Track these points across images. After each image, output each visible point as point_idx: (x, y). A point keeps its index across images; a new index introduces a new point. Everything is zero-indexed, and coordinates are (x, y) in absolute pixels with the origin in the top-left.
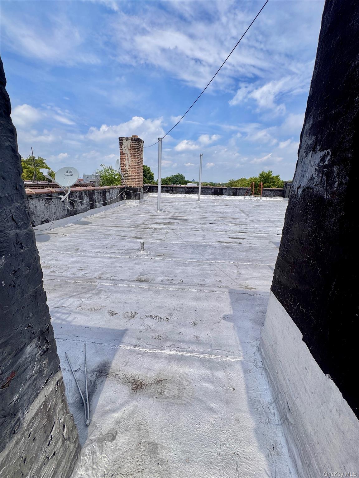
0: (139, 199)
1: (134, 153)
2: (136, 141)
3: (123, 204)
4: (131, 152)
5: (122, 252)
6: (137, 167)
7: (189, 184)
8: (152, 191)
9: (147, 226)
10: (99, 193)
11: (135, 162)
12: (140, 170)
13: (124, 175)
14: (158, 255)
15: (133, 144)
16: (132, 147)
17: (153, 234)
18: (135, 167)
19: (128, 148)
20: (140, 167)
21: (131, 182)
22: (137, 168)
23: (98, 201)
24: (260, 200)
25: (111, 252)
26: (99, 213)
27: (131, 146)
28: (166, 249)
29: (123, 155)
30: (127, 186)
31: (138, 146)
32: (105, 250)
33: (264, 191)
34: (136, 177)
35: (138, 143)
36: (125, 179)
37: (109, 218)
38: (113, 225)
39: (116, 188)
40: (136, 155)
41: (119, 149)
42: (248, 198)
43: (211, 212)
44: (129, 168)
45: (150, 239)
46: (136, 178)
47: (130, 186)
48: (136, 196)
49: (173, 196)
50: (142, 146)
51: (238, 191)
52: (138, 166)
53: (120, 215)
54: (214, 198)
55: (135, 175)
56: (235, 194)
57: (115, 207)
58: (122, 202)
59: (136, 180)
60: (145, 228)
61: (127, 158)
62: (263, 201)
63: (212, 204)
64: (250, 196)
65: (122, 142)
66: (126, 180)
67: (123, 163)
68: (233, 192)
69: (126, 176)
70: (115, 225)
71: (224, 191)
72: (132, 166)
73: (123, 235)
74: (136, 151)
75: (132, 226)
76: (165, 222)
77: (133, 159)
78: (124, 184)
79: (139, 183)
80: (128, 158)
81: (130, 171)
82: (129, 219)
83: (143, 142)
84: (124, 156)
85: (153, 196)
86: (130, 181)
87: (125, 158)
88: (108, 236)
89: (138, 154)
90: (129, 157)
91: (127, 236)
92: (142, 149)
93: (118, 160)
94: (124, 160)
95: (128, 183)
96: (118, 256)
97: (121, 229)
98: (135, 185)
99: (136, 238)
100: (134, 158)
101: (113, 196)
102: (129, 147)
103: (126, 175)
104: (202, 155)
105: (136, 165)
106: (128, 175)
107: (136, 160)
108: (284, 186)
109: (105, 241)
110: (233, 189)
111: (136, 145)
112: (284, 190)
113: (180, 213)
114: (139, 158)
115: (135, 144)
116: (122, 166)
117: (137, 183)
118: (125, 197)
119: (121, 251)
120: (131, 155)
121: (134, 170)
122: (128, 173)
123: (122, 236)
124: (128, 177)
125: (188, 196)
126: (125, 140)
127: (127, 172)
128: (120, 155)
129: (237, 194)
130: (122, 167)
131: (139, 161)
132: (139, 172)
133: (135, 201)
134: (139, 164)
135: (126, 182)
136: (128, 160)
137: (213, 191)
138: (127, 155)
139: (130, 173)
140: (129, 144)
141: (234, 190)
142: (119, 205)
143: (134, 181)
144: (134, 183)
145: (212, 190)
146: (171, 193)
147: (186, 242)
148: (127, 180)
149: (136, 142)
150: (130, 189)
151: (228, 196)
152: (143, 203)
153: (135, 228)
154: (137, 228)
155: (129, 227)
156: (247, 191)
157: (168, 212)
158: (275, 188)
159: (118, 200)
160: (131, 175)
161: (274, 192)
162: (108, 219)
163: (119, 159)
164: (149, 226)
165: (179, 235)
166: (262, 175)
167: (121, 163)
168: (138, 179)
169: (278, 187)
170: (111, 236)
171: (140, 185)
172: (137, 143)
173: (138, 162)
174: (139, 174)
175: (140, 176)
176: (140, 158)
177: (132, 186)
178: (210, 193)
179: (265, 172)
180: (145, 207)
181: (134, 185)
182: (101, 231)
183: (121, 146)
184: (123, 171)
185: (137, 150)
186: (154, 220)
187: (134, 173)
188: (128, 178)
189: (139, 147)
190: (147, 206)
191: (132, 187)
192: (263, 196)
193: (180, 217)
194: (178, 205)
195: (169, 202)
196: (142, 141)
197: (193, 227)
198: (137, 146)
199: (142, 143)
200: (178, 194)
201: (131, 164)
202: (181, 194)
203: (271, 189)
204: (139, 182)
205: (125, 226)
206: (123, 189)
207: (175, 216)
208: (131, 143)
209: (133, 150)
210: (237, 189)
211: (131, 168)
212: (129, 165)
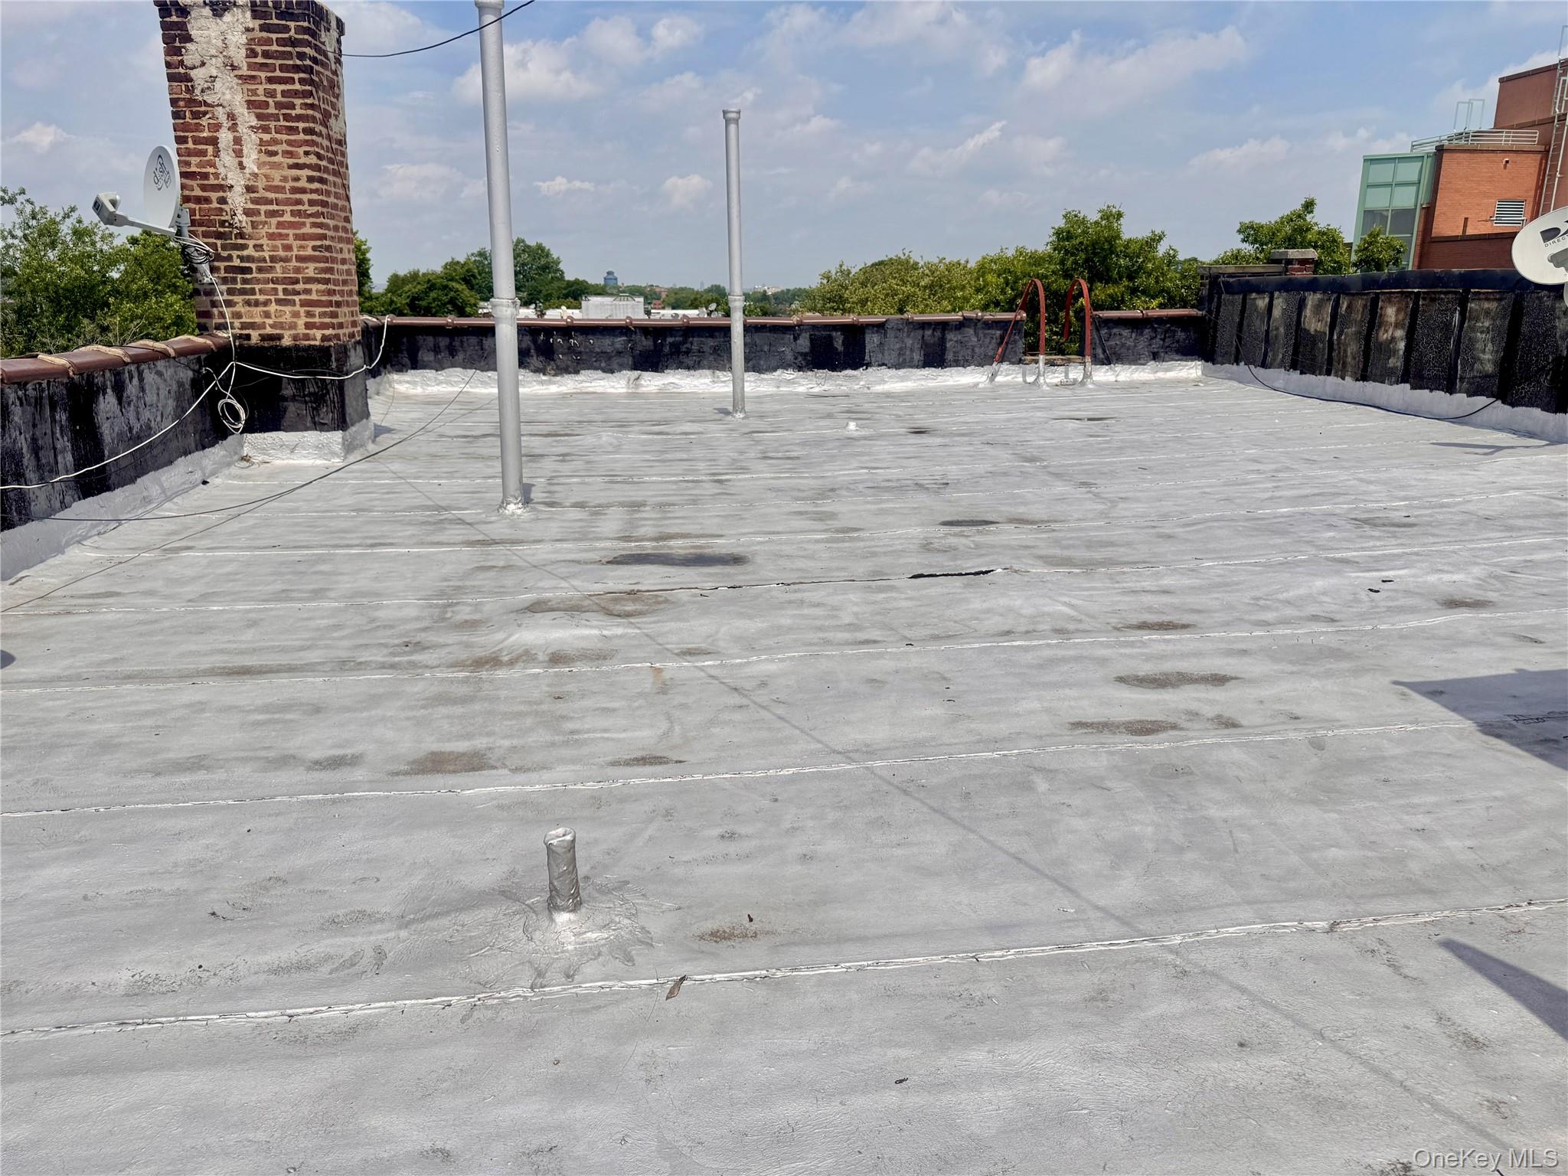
0: (342, 424)
1: (279, 106)
2: (292, 17)
3: (229, 465)
4: (254, 92)
5: (380, 953)
6: (312, 203)
7: (595, 300)
8: (406, 361)
9: (481, 640)
10: (38, 401)
11: (291, 167)
12: (331, 223)
13: (219, 258)
14: (717, 936)
15: (269, 42)
16: (260, 60)
17: (561, 708)
18: (299, 202)
19: (234, 68)
20: (332, 200)
21: (273, 308)
22: (314, 209)
23: (39, 467)
24: (1082, 383)
25: (276, 971)
26: (51, 561)
27: (252, 53)
28: (732, 848)
29: (196, 115)
30: (248, 337)
31: (307, 50)
32: (207, 952)
33: (1098, 330)
34: (311, 270)
35: (306, 31)
36: (224, 287)
37: (150, 593)
38: (206, 663)
39: (165, 355)
40: (299, 118)
41: (164, 71)
42: (1009, 375)
43: (861, 487)
44: (247, 213)
45: (562, 761)
46: (308, 280)
47: (264, 338)
48: (318, 400)
49: (554, 389)
50: (331, 55)
51: (952, 337)
52: (315, 196)
53: (231, 561)
54: (817, 390)
55: (299, 259)
56: (935, 358)
57: (169, 499)
58: (217, 453)
59: (308, 292)
60: (479, 663)
61: (230, 136)
62: (1101, 386)
63: (827, 429)
64: (1020, 361)
65: (182, 26)
66: (230, 292)
67: (205, 176)
68: (925, 345)
69: (227, 269)
70: (218, 661)
71: (872, 340)
72: (271, 195)
73: (317, 754)
74: (297, 86)
75: (365, 656)
76: (598, 588)
77: (275, 142)
78: (219, 327)
79: (334, 315)
80: (238, 141)
81: (263, 231)
82: (318, 594)
83: (340, 25)
84: (204, 121)
85: (419, 390)
86: (266, 303)
87: (214, 141)
88: (186, 779)
89: (312, 106)
90: (243, 129)
91: (354, 761)
92: (335, 73)
93: (160, 154)
94: (204, 153)
95: (255, 315)
96: (360, 1011)
97: (282, 688)
98: (308, 326)
99: (436, 764)
100: (285, 137)
101: (146, 415)
102: (240, 56)
103: (230, 258)
104: (736, 121)
105: (303, 183)
106: (249, 259)
107: (301, 150)
108: (1205, 292)
109: (179, 835)
110: (924, 325)
111: (293, 43)
112: (1203, 318)
113: (661, 505)
114: (320, 135)
115: (280, 42)
116: (198, 192)
117: (323, 315)
118: (237, 418)
119: (363, 941)
120: (259, 117)
121: (292, 225)
122: (244, 247)
123: (319, 765)
124: (248, 270)
125: (652, 382)
126: (207, 11)
127: (241, 235)
128: (176, 115)
129: (950, 356)
130: (198, 200)
131: (319, 156)
132: (329, 233)
133: (312, 437)
134: (322, 181)
135: (237, 309)
136: (239, 154)
137: (804, 343)
138: (231, 116)
139: (261, 244)
140: (238, 39)
141: (928, 332)
142: (198, 476)
143: (297, 298)
144: (296, 315)
145: (800, 341)
146: (537, 371)
147: (846, 755)
148: (243, 292)
149: (292, 24)
150: (271, 353)
151: (893, 372)
152: (372, 448)
153: (393, 666)
154: (413, 665)
155: (344, 665)
156: (1002, 338)
157: (580, 505)
158: (1154, 309)
159: (191, 441)
160: (273, 259)
161: (1155, 330)
162: (145, 610)
163: (172, 148)
164: (500, 636)
165: (762, 697)
166: (1069, 236)
167: (183, 175)
168: (327, 281)
169: (1171, 302)
170: (220, 775)
171: (341, 326)
172: (299, 30)
173: (317, 168)
174: (328, 248)
175: (334, 260)
176: (329, 138)
177: (279, 337)
178: (789, 356)
179: (1081, 216)
180: (397, 475)
181: (301, 330)
182: (111, 727)
183: (177, 52)
184: (205, 235)
185: (302, 81)
186: (509, 580)
187: (291, 241)
188: (245, 281)
189: (314, 60)
190: (412, 469)
191: (287, 342)
192: (1097, 361)
193: (688, 542)
194: (618, 449)
195: (545, 429)
196: (334, 24)
197: (819, 611)
198: (301, 56)
199: (334, 34)
200: (585, 375)
201: (261, 184)
202: (604, 371)
203: (1137, 314)
204: (330, 304)
205: (313, 656)
206: (218, 356)
207: (642, 531)
208: (248, 30)
209: (270, 80)
210: (944, 326)
211: (263, 208)
212: (249, 189)
